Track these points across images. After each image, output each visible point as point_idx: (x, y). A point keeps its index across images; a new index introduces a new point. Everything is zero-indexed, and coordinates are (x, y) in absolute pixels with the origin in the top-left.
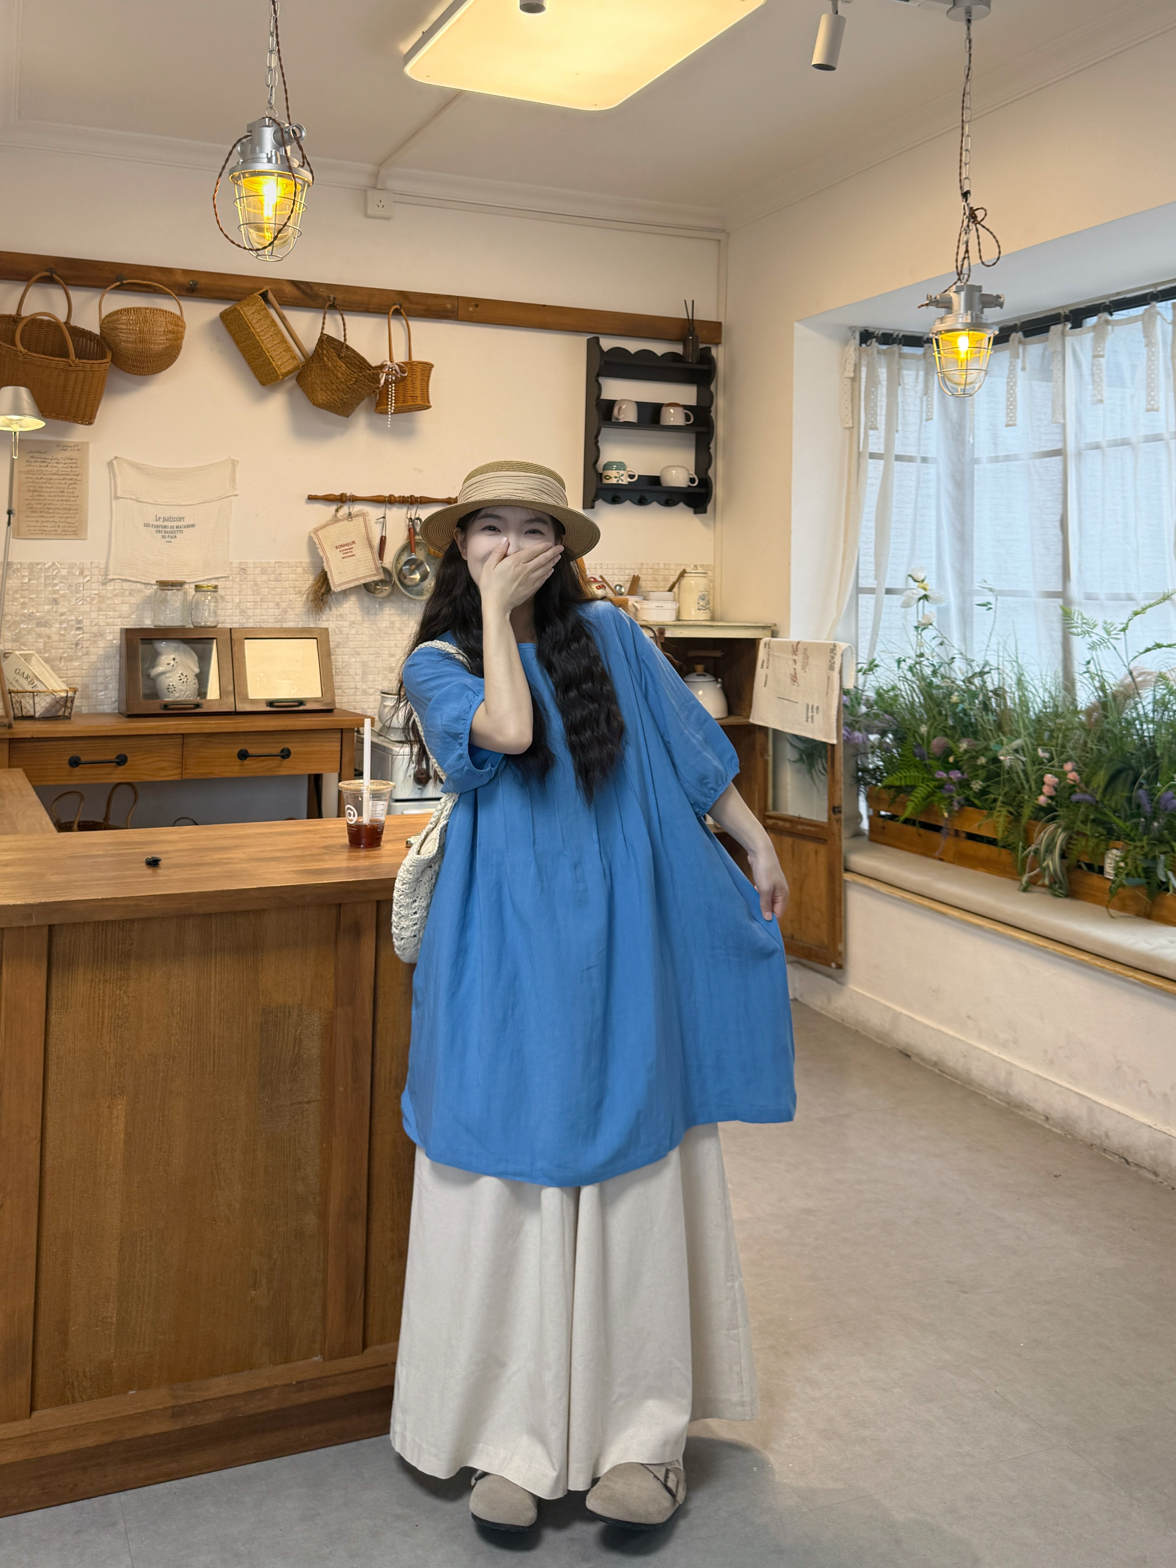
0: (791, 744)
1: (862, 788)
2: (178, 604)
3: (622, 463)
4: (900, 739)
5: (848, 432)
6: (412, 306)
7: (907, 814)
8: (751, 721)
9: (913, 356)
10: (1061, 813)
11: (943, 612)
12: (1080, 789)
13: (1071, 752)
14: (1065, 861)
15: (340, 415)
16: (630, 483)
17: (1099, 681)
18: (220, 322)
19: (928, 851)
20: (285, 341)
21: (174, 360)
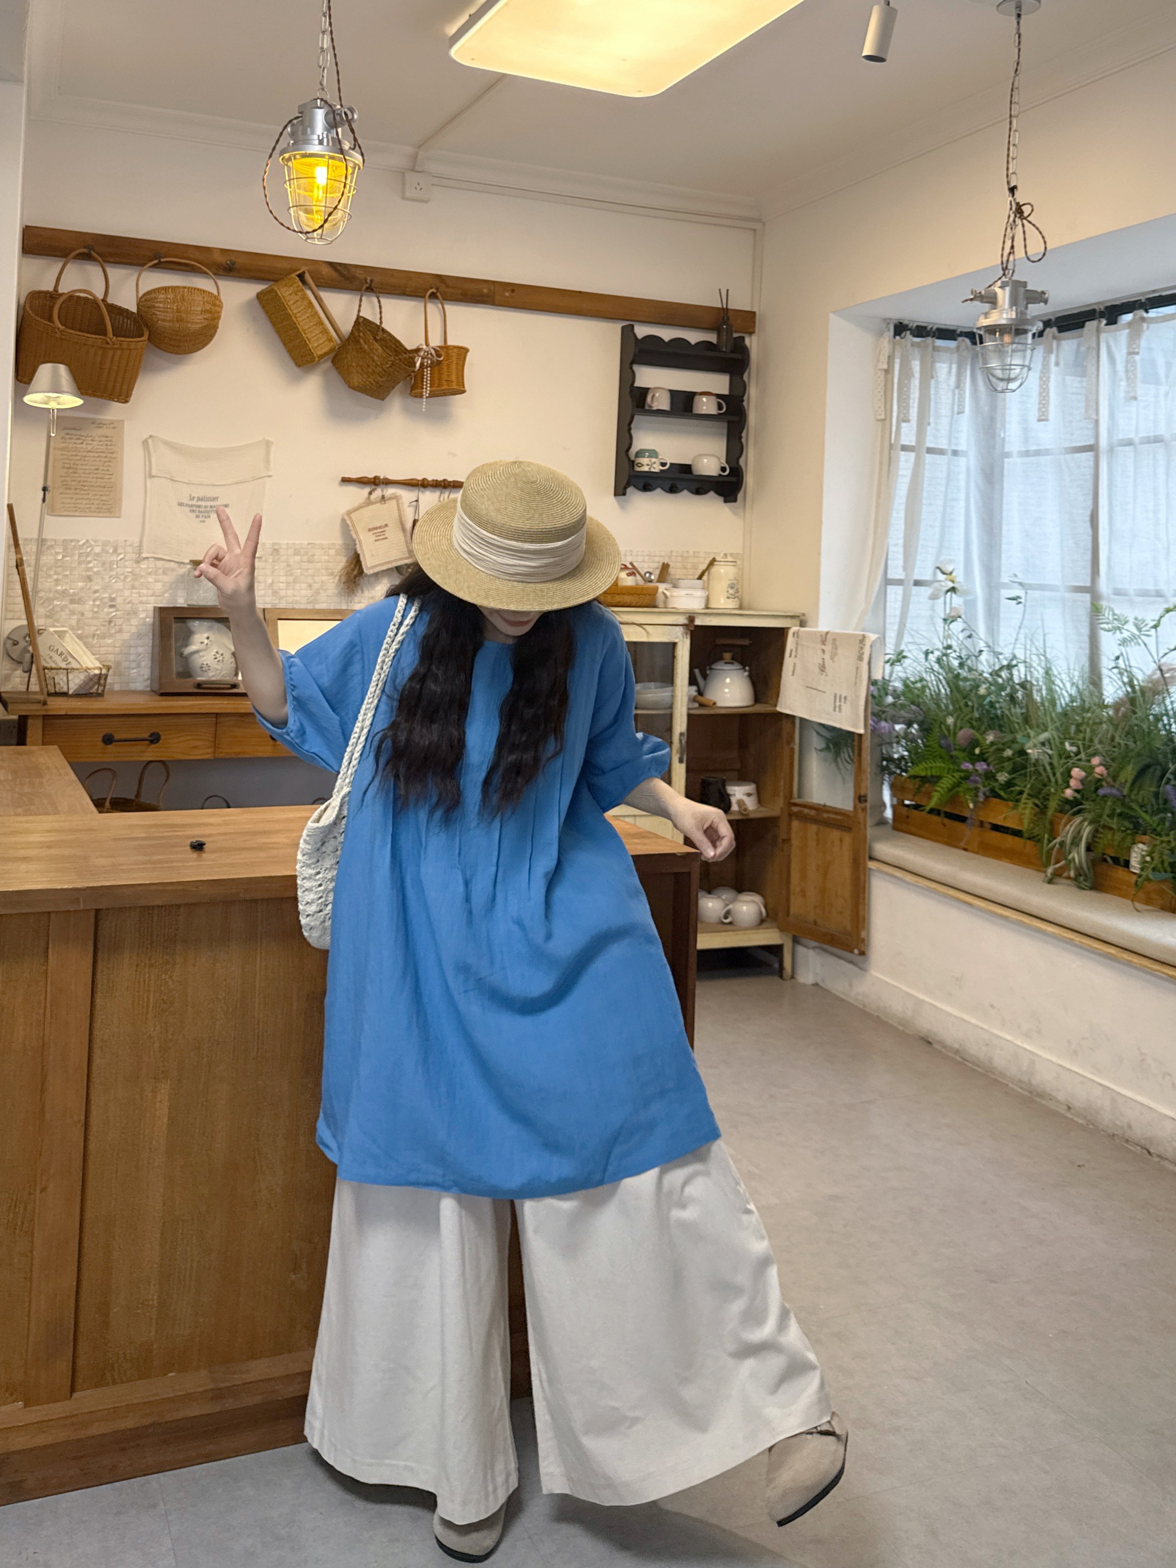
0: (818, 733)
1: (886, 777)
3: (653, 450)
4: (926, 730)
5: (880, 424)
6: (448, 290)
7: (933, 804)
8: (779, 709)
9: (947, 350)
10: (1088, 807)
11: (971, 604)
12: (1108, 783)
13: (1099, 747)
14: (1091, 853)
15: (376, 398)
16: (662, 471)
17: (1128, 677)
18: (257, 303)
19: (952, 841)
20: (321, 323)
21: (211, 340)
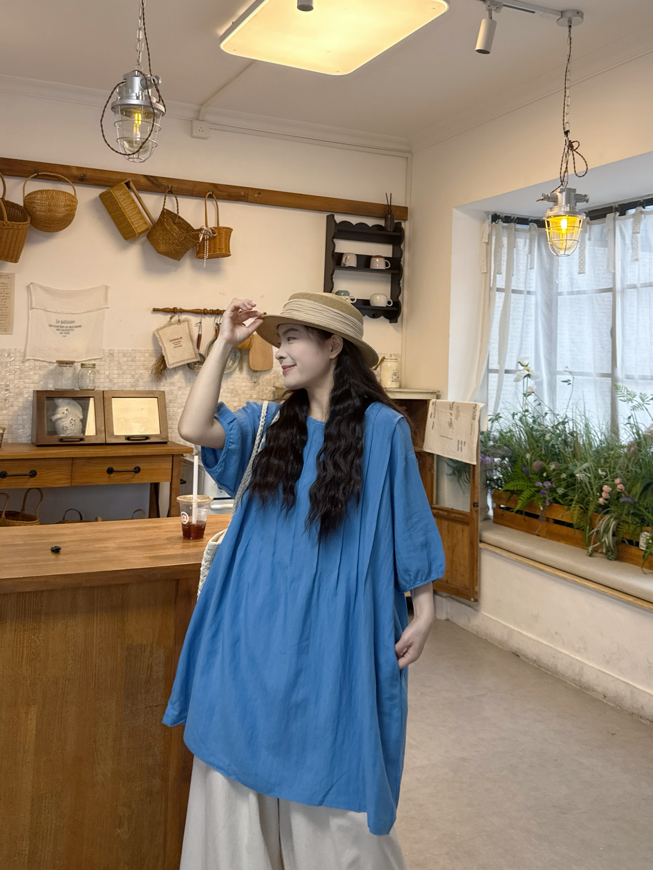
0: (447, 464)
1: (489, 491)
2: (70, 375)
3: (347, 291)
4: (513, 462)
5: (484, 275)
6: (220, 193)
7: (518, 507)
8: (424, 449)
9: (523, 230)
10: (613, 509)
11: (539, 384)
12: (625, 495)
13: (619, 472)
14: (616, 538)
15: (174, 259)
17: (636, 429)
18: (99, 200)
19: (530, 530)
20: (140, 213)
21: (70, 223)
